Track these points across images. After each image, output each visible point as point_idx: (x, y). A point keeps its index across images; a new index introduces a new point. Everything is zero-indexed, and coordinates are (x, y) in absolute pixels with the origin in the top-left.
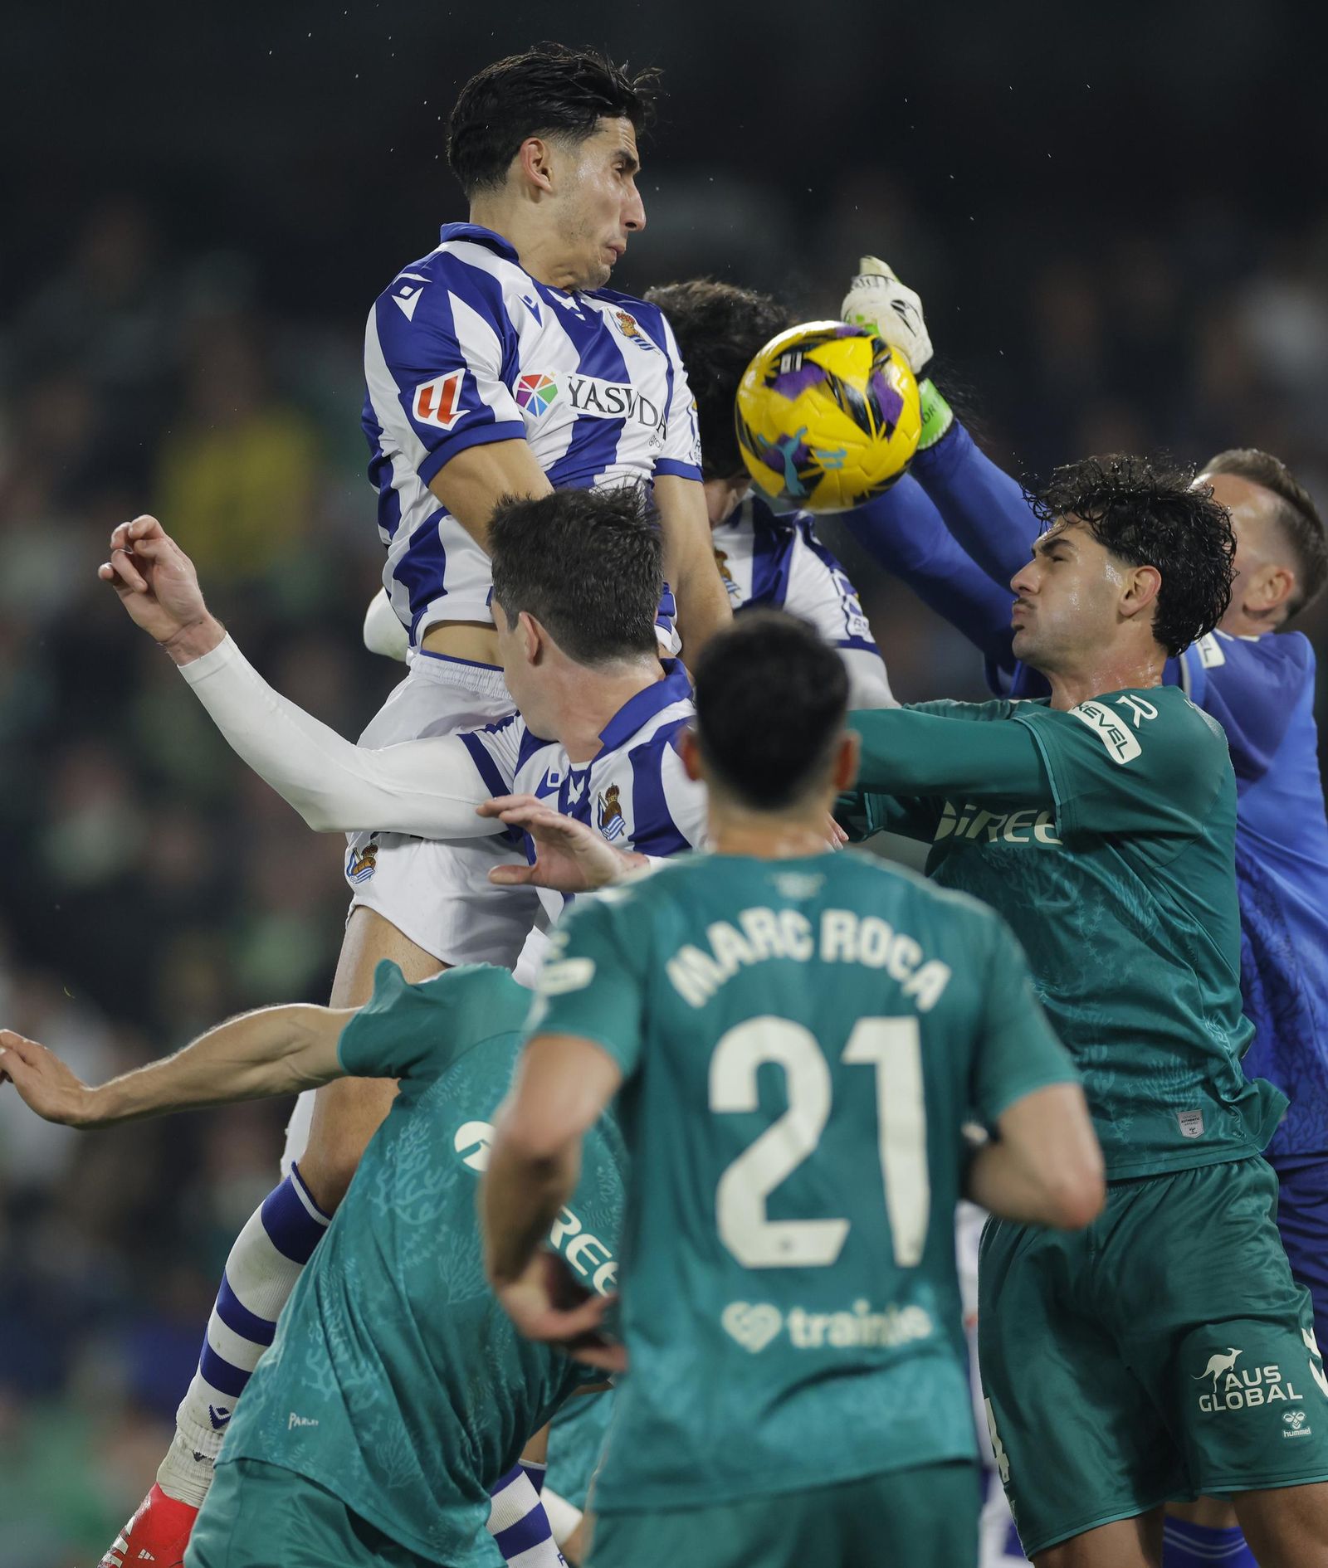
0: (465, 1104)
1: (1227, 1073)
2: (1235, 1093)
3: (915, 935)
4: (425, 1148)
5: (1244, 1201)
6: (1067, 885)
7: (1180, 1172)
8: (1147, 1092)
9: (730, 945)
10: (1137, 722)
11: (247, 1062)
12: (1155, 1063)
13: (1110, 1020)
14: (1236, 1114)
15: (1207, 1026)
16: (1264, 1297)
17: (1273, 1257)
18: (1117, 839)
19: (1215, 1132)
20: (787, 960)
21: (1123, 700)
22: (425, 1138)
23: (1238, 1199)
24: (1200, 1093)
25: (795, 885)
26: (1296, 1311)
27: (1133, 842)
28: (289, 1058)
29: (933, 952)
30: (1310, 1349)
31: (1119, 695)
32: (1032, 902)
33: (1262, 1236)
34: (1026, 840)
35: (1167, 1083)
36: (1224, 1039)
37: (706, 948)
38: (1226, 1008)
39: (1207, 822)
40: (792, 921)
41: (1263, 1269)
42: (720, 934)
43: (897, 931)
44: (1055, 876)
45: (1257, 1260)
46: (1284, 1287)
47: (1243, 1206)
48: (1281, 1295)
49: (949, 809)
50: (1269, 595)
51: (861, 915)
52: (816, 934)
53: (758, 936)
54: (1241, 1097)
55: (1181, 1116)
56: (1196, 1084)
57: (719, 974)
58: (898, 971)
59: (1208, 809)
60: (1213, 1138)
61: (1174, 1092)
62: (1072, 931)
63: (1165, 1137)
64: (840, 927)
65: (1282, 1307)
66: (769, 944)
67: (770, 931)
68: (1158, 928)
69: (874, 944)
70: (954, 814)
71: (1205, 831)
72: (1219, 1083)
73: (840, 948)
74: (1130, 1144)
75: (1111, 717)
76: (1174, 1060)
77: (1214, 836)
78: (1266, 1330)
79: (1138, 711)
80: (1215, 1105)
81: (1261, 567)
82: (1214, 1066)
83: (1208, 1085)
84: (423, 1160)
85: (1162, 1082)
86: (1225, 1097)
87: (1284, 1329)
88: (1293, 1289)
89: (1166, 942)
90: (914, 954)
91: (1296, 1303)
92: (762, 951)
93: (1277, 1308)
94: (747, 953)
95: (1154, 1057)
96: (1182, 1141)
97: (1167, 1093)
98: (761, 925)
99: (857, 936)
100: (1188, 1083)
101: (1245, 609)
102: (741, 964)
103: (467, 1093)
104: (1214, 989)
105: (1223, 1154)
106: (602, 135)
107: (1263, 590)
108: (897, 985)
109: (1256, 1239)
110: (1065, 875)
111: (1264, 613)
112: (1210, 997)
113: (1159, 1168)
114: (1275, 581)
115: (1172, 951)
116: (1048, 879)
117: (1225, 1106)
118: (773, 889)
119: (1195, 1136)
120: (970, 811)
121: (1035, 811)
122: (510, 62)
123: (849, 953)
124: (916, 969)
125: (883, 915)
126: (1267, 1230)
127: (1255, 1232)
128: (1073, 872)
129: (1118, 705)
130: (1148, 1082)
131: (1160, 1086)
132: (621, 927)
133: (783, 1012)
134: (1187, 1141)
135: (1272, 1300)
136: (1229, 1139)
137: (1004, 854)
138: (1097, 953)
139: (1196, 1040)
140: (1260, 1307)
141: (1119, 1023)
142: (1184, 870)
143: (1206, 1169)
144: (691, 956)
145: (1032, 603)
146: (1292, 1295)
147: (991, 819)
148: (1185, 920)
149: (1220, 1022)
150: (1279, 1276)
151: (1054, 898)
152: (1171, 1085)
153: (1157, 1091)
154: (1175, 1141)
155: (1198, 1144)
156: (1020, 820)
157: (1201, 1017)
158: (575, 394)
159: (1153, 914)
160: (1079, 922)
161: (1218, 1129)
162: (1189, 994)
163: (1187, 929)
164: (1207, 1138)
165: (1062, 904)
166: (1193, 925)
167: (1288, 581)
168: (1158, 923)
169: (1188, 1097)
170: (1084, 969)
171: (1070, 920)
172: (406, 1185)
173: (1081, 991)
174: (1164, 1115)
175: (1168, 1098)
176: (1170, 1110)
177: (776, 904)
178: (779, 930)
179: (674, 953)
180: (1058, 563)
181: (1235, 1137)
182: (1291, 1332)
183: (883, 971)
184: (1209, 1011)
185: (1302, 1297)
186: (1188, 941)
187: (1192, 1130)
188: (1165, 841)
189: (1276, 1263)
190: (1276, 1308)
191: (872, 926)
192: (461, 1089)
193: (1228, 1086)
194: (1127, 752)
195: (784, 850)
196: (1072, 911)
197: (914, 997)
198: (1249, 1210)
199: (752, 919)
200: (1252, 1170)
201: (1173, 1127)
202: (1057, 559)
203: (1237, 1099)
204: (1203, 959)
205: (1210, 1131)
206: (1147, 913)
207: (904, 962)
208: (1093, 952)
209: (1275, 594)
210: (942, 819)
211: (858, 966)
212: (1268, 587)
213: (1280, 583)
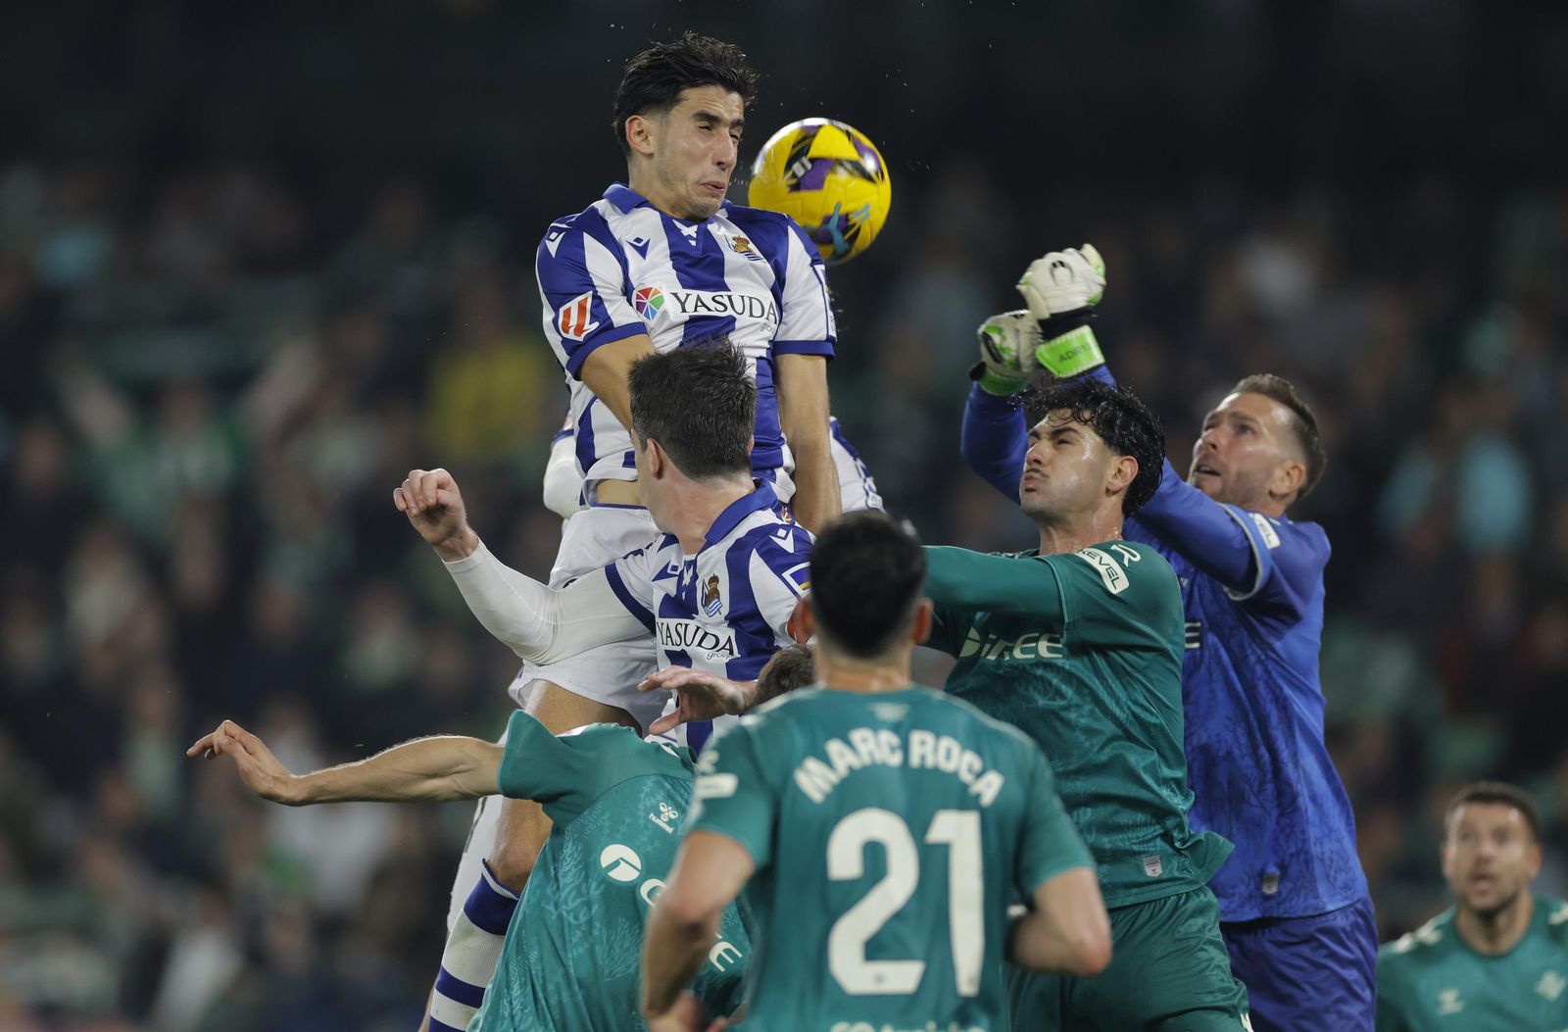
0: (607, 832)
1: (1180, 827)
2: (1184, 841)
3: (979, 752)
4: (581, 866)
5: (1192, 922)
6: (1064, 688)
7: (1145, 903)
8: (1120, 844)
9: (842, 756)
10: (1126, 563)
11: (422, 775)
12: (1125, 821)
13: (1094, 789)
14: (1186, 857)
15: (1165, 792)
16: (1211, 992)
17: (1215, 962)
18: (1103, 649)
19: (1171, 872)
20: (884, 766)
21: (1114, 547)
22: (579, 858)
23: (1187, 919)
24: (1159, 842)
25: (889, 712)
26: (1235, 1001)
27: (1115, 652)
28: (454, 777)
29: (991, 763)
30: (1246, 1030)
31: (1111, 544)
32: (1036, 703)
33: (1206, 947)
34: (1033, 656)
35: (1134, 835)
36: (1180, 803)
37: (825, 759)
38: (1177, 781)
39: (1172, 642)
40: (888, 738)
41: (1207, 973)
42: (834, 747)
43: (964, 747)
44: (1055, 681)
45: (1204, 965)
46: (1226, 984)
47: (1190, 926)
48: (1224, 990)
49: (973, 633)
50: (1287, 483)
51: (938, 735)
52: (905, 747)
53: (863, 749)
54: (1189, 844)
55: (1145, 860)
56: (1157, 836)
57: (834, 778)
58: (966, 777)
59: (1170, 631)
60: (1170, 876)
61: (1140, 843)
62: (1067, 723)
63: (1135, 877)
64: (923, 743)
65: (1225, 999)
66: (871, 754)
67: (871, 745)
68: (1131, 722)
69: (948, 756)
70: (978, 638)
71: (1169, 647)
72: (1175, 834)
73: (923, 758)
74: (1109, 883)
75: (1107, 559)
76: (1140, 817)
77: (1174, 651)
78: (1213, 1016)
79: (1127, 555)
80: (1170, 850)
81: (1283, 461)
82: (1170, 823)
83: (1167, 837)
84: (579, 876)
85: (1130, 836)
86: (1178, 845)
87: (1227, 1016)
88: (1233, 985)
89: (1136, 731)
90: (977, 765)
91: (1235, 995)
92: (866, 760)
93: (1222, 1000)
94: (856, 763)
95: (1126, 817)
96: (1146, 880)
97: (1135, 844)
98: (864, 740)
99: (936, 750)
100: (1150, 836)
101: (1271, 494)
102: (851, 769)
103: (607, 824)
104: (1170, 767)
105: (1176, 888)
106: (683, 103)
107: (1282, 479)
108: (965, 787)
109: (1202, 950)
110: (1063, 680)
111: (1285, 496)
112: (1167, 772)
113: (1130, 900)
114: (1291, 472)
115: (1141, 738)
116: (1050, 683)
117: (1178, 850)
118: (872, 714)
119: (1156, 875)
120: (992, 639)
121: (1037, 634)
122: (643, 59)
123: (930, 762)
124: (979, 775)
125: (954, 736)
126: (1212, 943)
127: (1201, 945)
128: (1070, 677)
129: (1112, 551)
130: (1120, 837)
131: (1129, 839)
132: (759, 748)
133: (884, 805)
134: (1151, 879)
135: (1217, 994)
136: (1180, 876)
137: (1016, 668)
138: (1086, 739)
139: (1157, 801)
140: (1209, 1000)
141: (1100, 790)
142: (1153, 675)
143: (1163, 901)
144: (812, 765)
145: (1045, 473)
146: (1231, 989)
147: (1006, 647)
148: (1152, 713)
149: (1172, 791)
150: (1222, 976)
151: (1053, 699)
152: (1138, 838)
153: (1127, 843)
154: (1142, 879)
155: (1158, 881)
156: (1026, 641)
157: (1159, 786)
158: (683, 305)
159: (1127, 711)
160: (1072, 716)
161: (1172, 869)
162: (1152, 769)
163: (1153, 720)
164: (1165, 877)
165: (1062, 703)
166: (1157, 717)
167: (1300, 471)
168: (1131, 717)
169: (1150, 847)
170: (1075, 752)
171: (1064, 714)
172: (569, 893)
173: (1072, 767)
174: (1133, 860)
175: (1136, 848)
176: (1137, 857)
177: (875, 725)
178: (878, 744)
179: (800, 764)
180: (1065, 445)
181: (1186, 875)
182: (1232, 1017)
183: (955, 775)
184: (1165, 782)
185: (1239, 991)
186: (1152, 730)
187: (1154, 870)
188: (1139, 653)
189: (1218, 967)
190: (1219, 999)
191: (946, 742)
192: (603, 820)
193: (1181, 836)
194: (1119, 585)
195: (876, 686)
196: (1067, 708)
197: (978, 796)
198: (1195, 929)
199: (858, 736)
200: (1195, 897)
201: (1140, 870)
202: (1063, 442)
203: (1186, 845)
204: (1163, 744)
205: (1167, 871)
206: (1122, 709)
207: (970, 770)
208: (1083, 738)
209: (1291, 482)
210: (967, 641)
211: (936, 771)
212: (1286, 478)
213: (1295, 473)
